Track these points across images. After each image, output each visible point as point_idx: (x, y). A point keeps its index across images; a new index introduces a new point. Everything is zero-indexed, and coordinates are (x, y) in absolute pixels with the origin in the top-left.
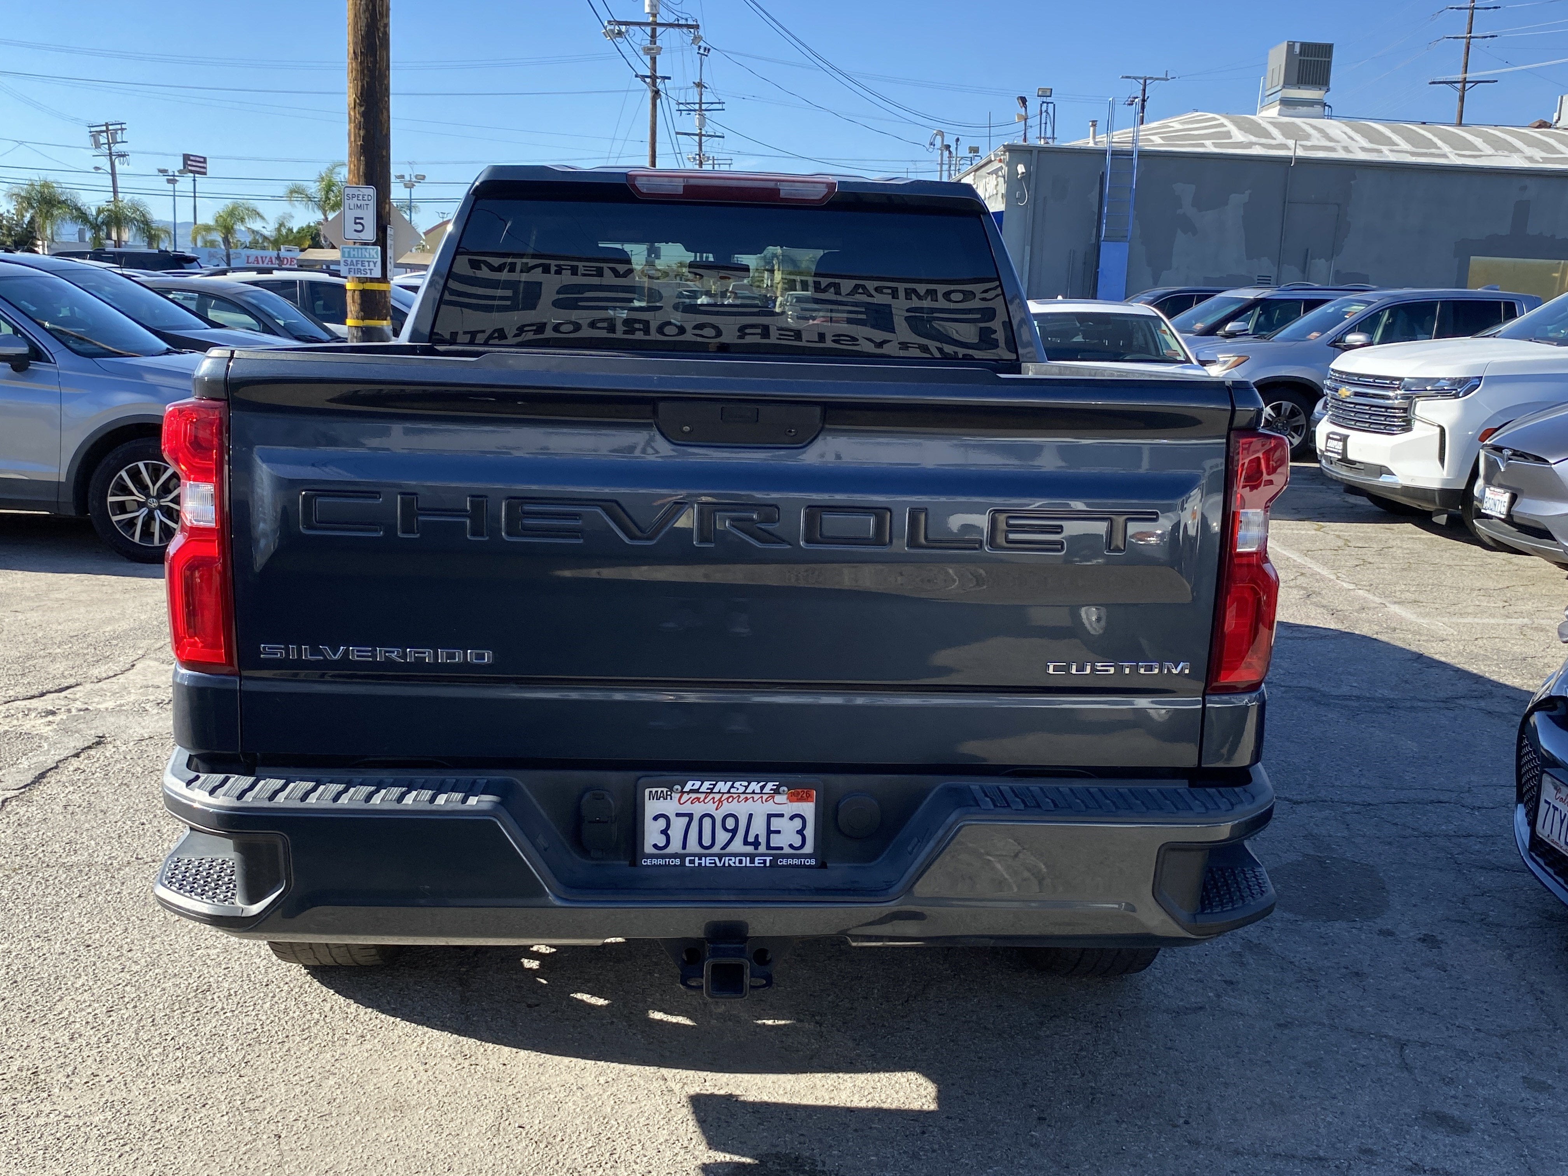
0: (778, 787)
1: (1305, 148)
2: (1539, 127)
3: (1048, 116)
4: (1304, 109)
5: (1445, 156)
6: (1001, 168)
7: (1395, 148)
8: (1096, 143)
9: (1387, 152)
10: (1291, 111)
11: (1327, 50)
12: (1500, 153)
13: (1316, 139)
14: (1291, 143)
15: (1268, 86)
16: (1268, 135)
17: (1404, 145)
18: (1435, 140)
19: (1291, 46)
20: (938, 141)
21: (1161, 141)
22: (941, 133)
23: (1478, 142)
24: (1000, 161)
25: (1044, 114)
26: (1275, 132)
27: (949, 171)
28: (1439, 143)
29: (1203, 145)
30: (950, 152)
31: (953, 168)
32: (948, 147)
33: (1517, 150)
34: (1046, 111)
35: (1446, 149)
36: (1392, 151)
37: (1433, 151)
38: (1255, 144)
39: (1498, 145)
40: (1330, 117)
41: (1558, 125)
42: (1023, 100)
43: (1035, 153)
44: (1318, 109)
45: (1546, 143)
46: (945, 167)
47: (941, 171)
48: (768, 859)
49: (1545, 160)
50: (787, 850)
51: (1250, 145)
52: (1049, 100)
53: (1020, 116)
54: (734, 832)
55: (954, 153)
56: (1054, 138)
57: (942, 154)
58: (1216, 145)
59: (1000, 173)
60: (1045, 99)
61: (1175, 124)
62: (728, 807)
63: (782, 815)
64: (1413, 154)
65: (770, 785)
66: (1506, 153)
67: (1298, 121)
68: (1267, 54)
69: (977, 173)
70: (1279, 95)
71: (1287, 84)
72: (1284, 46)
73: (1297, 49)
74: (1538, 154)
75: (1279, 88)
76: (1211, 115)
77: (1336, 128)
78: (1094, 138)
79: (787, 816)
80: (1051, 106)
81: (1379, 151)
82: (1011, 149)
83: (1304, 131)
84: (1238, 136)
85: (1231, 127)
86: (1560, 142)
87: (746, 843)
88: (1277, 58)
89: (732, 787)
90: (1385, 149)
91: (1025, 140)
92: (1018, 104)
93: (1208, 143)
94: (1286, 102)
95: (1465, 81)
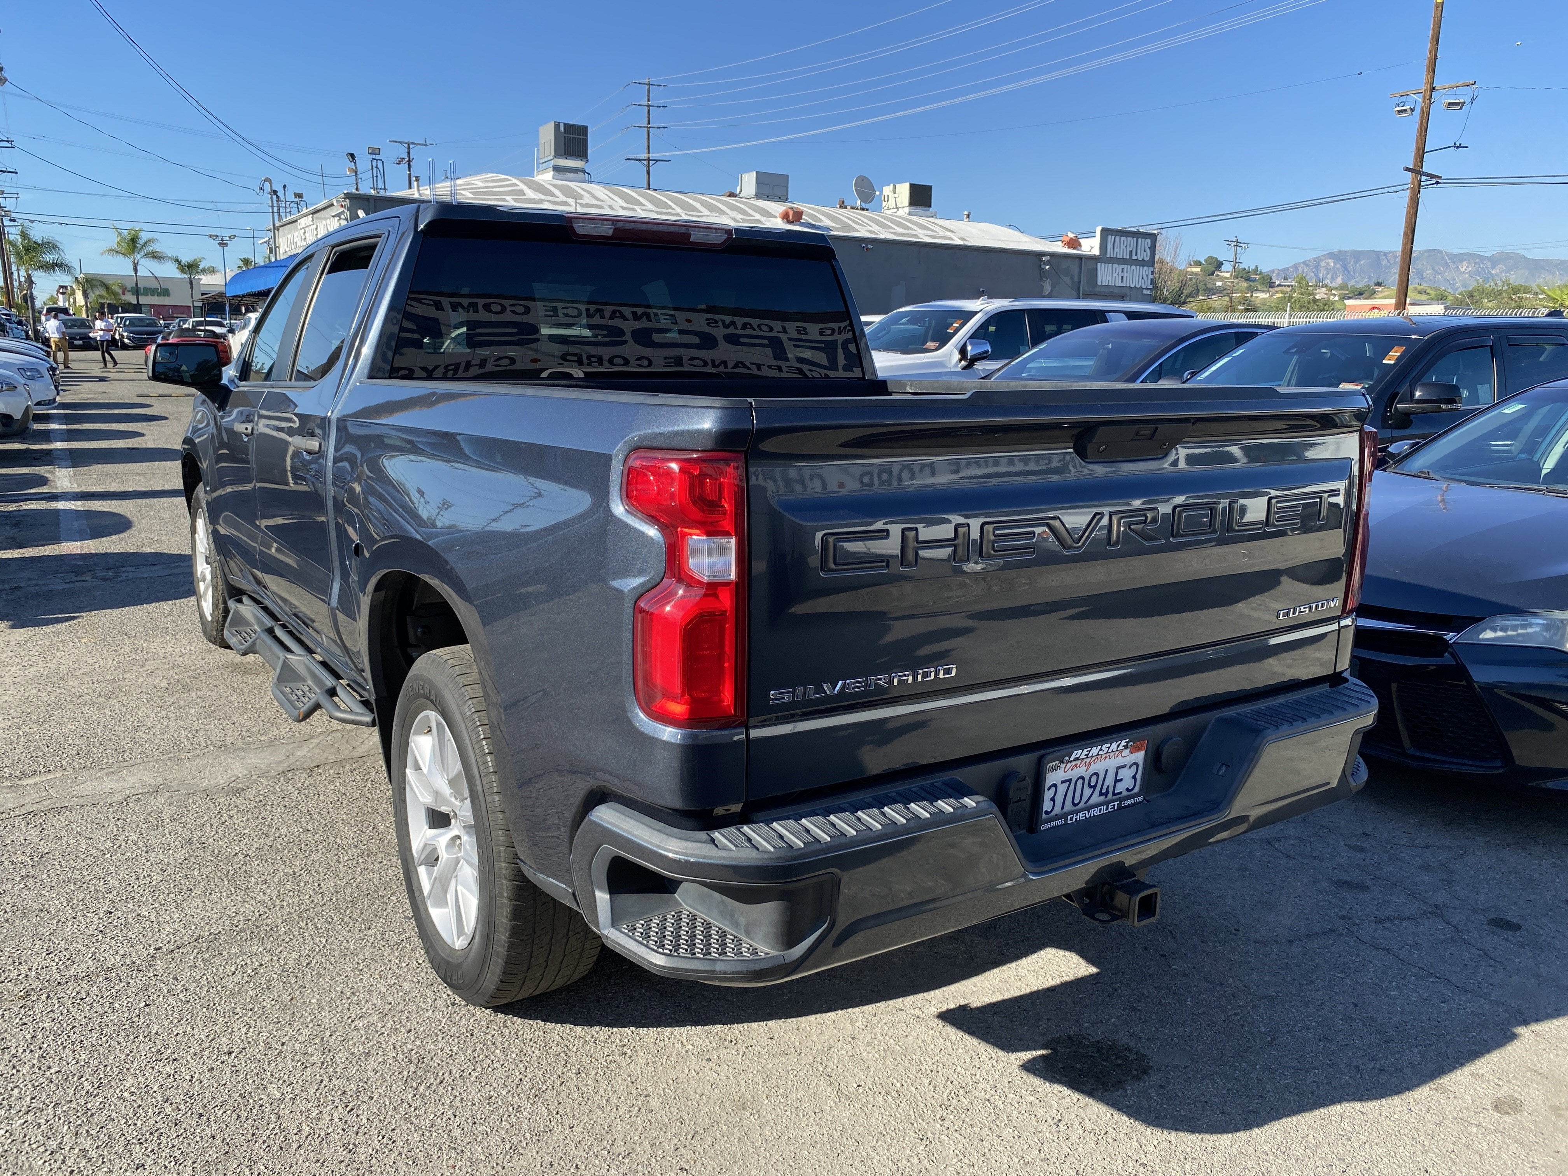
0: (1128, 743)
1: (582, 205)
2: (730, 196)
3: (378, 171)
4: (571, 175)
5: (678, 215)
6: (343, 212)
7: (644, 207)
8: (420, 195)
9: (639, 210)
10: (562, 176)
11: (583, 130)
12: (714, 214)
13: (587, 199)
14: (571, 201)
15: (542, 155)
16: (552, 194)
17: (650, 207)
18: (669, 203)
19: (557, 126)
20: (267, 186)
21: (471, 196)
22: (268, 180)
23: (698, 205)
24: (342, 206)
25: (375, 169)
26: (557, 192)
27: (279, 212)
28: (673, 205)
29: (505, 200)
30: (278, 197)
31: (281, 210)
32: (275, 192)
33: (724, 213)
34: (377, 167)
35: (678, 210)
36: (642, 210)
37: (670, 211)
38: (545, 201)
39: (712, 208)
40: (591, 182)
41: (741, 195)
42: (352, 156)
43: (372, 201)
44: (581, 175)
45: (741, 209)
46: (276, 209)
47: (273, 212)
48: (1116, 803)
49: (744, 221)
50: (1125, 793)
51: (541, 201)
52: (378, 157)
53: (350, 170)
54: (1094, 787)
55: (282, 198)
56: (385, 189)
57: (272, 198)
58: (515, 200)
59: (342, 217)
60: (374, 156)
61: (477, 181)
62: (1094, 768)
63: (1125, 766)
64: (657, 213)
65: (1123, 743)
66: (718, 215)
67: (570, 184)
68: (538, 131)
69: (315, 216)
70: (552, 163)
71: (557, 155)
72: (551, 127)
73: (562, 129)
74: (739, 217)
75: (551, 157)
76: (503, 177)
77: (599, 190)
78: (418, 190)
79: (1128, 766)
80: (380, 163)
81: (634, 210)
82: (348, 196)
83: (577, 192)
84: (531, 194)
85: (522, 186)
86: (750, 208)
87: (1101, 794)
88: (547, 135)
89: (1101, 750)
90: (637, 208)
91: (357, 189)
92: (347, 160)
93: (508, 198)
94: (557, 169)
95: (649, 160)
